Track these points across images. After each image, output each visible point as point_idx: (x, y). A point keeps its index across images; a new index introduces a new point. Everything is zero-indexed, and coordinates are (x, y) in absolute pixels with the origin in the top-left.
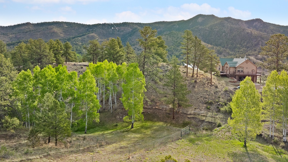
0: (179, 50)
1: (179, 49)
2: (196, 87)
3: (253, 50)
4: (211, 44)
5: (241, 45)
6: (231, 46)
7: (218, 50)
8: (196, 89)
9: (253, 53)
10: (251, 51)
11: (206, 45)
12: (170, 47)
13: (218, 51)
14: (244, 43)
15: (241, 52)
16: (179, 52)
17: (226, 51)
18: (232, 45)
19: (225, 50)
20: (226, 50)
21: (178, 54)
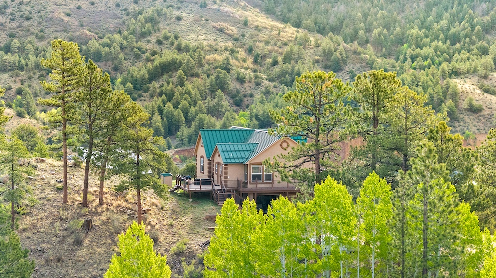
0: (148, 54)
1: (149, 47)
2: (87, 242)
3: (475, 51)
4: (297, 25)
5: (428, 28)
6: (385, 31)
7: (324, 51)
8: (82, 252)
9: (473, 64)
10: (464, 55)
11: (272, 27)
12: (105, 40)
13: (328, 54)
14: (439, 17)
15: (425, 59)
16: (148, 60)
17: (359, 54)
18: (388, 29)
19: (355, 53)
20: (360, 49)
21: (144, 72)
